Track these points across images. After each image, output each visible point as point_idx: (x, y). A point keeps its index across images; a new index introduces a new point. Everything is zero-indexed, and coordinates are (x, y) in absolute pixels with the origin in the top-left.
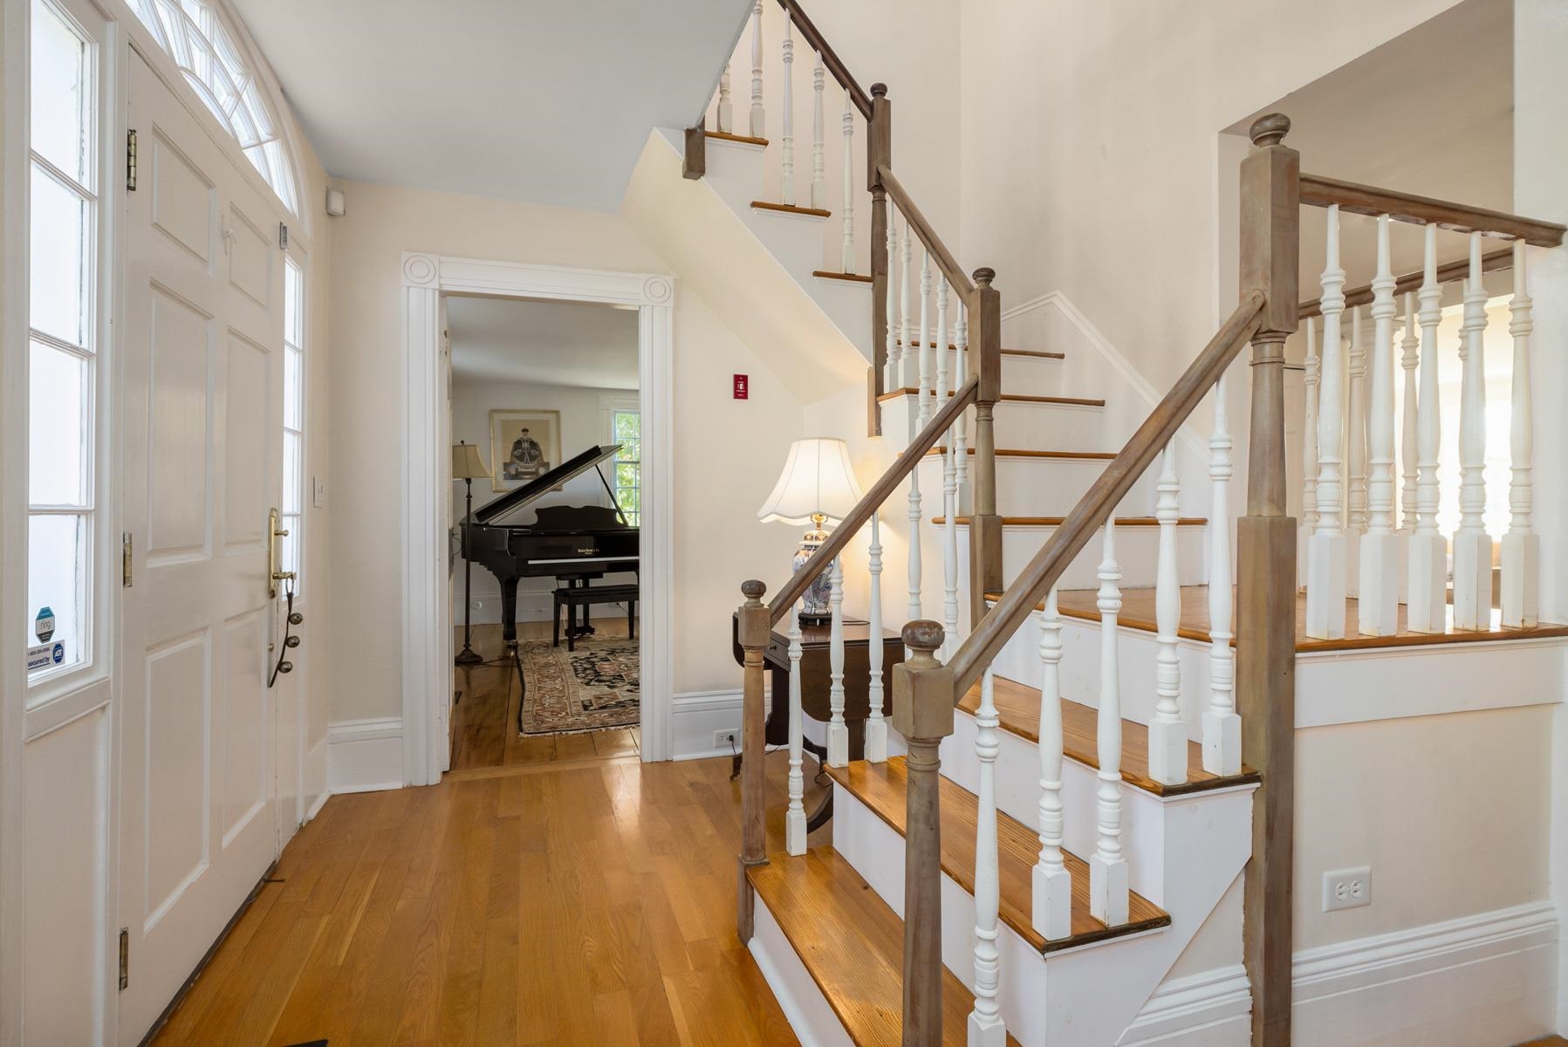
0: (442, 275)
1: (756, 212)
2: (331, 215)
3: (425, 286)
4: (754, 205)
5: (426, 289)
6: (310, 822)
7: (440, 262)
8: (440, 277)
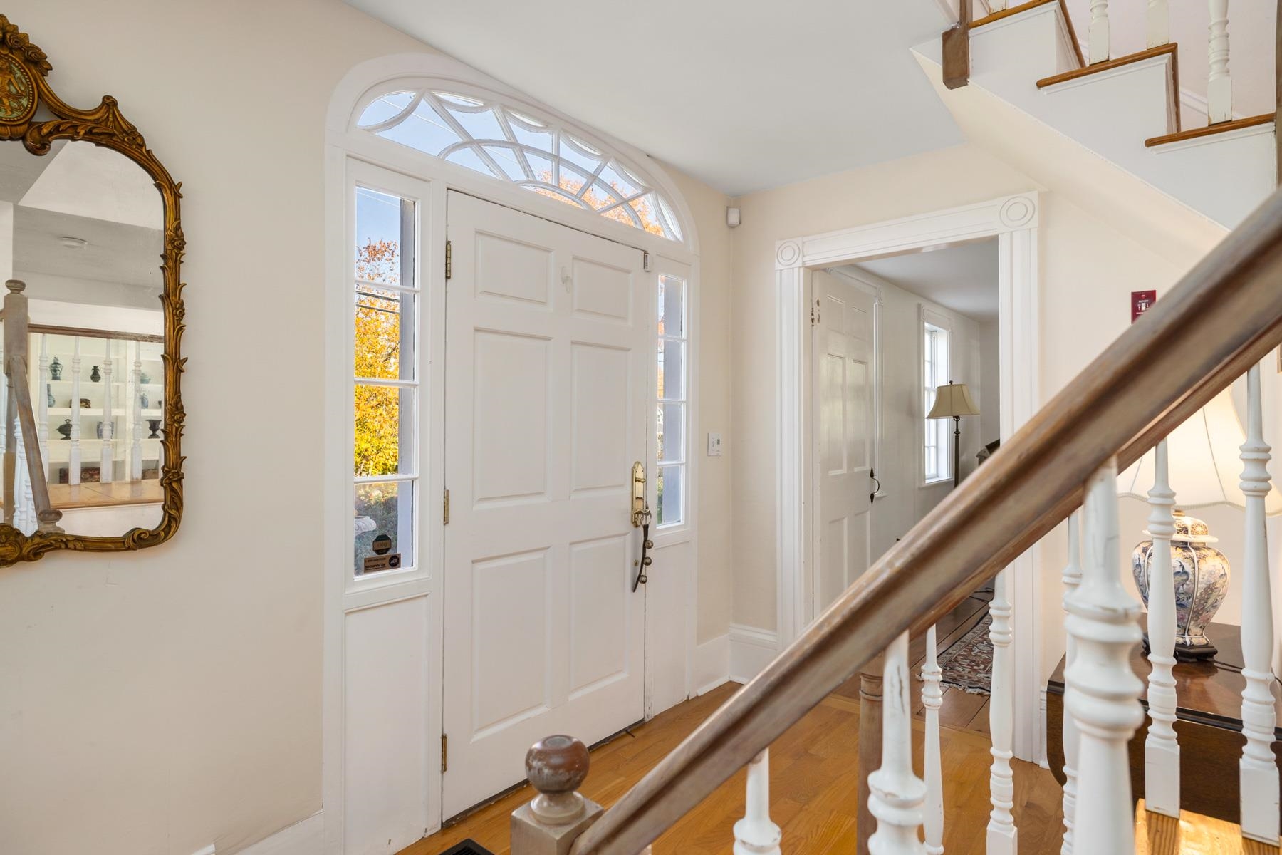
0: (805, 254)
1: (1045, 93)
2: (732, 227)
3: (792, 266)
4: (1041, 84)
5: (793, 268)
6: (697, 697)
7: (804, 243)
8: (804, 256)
